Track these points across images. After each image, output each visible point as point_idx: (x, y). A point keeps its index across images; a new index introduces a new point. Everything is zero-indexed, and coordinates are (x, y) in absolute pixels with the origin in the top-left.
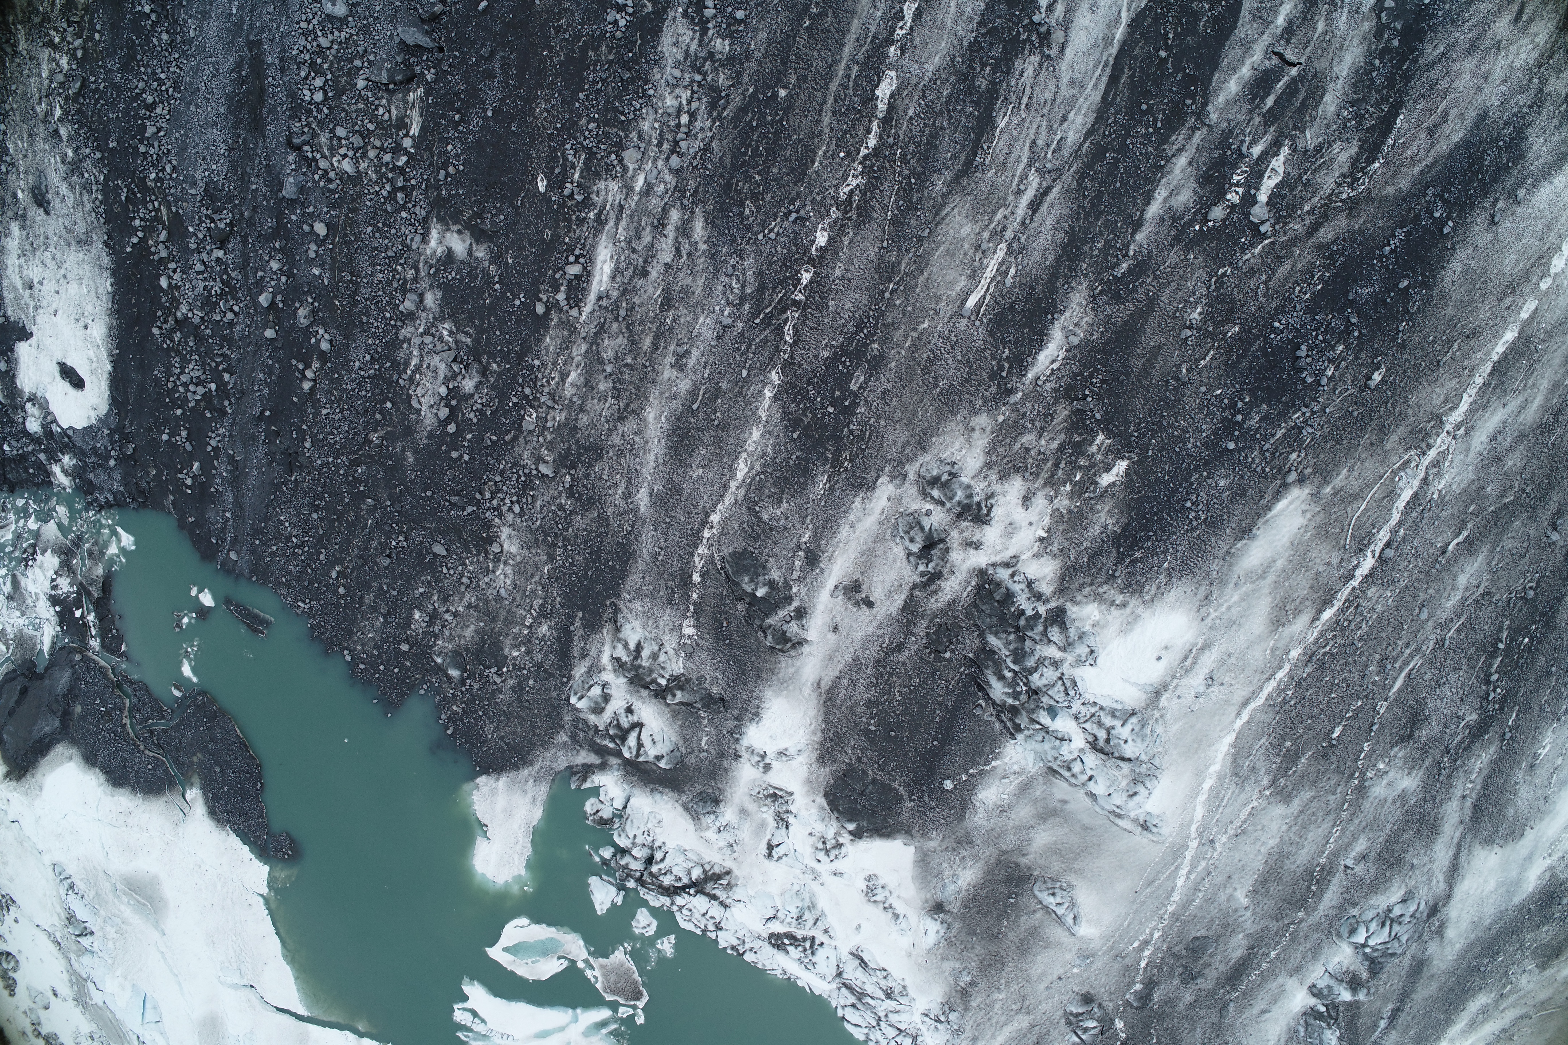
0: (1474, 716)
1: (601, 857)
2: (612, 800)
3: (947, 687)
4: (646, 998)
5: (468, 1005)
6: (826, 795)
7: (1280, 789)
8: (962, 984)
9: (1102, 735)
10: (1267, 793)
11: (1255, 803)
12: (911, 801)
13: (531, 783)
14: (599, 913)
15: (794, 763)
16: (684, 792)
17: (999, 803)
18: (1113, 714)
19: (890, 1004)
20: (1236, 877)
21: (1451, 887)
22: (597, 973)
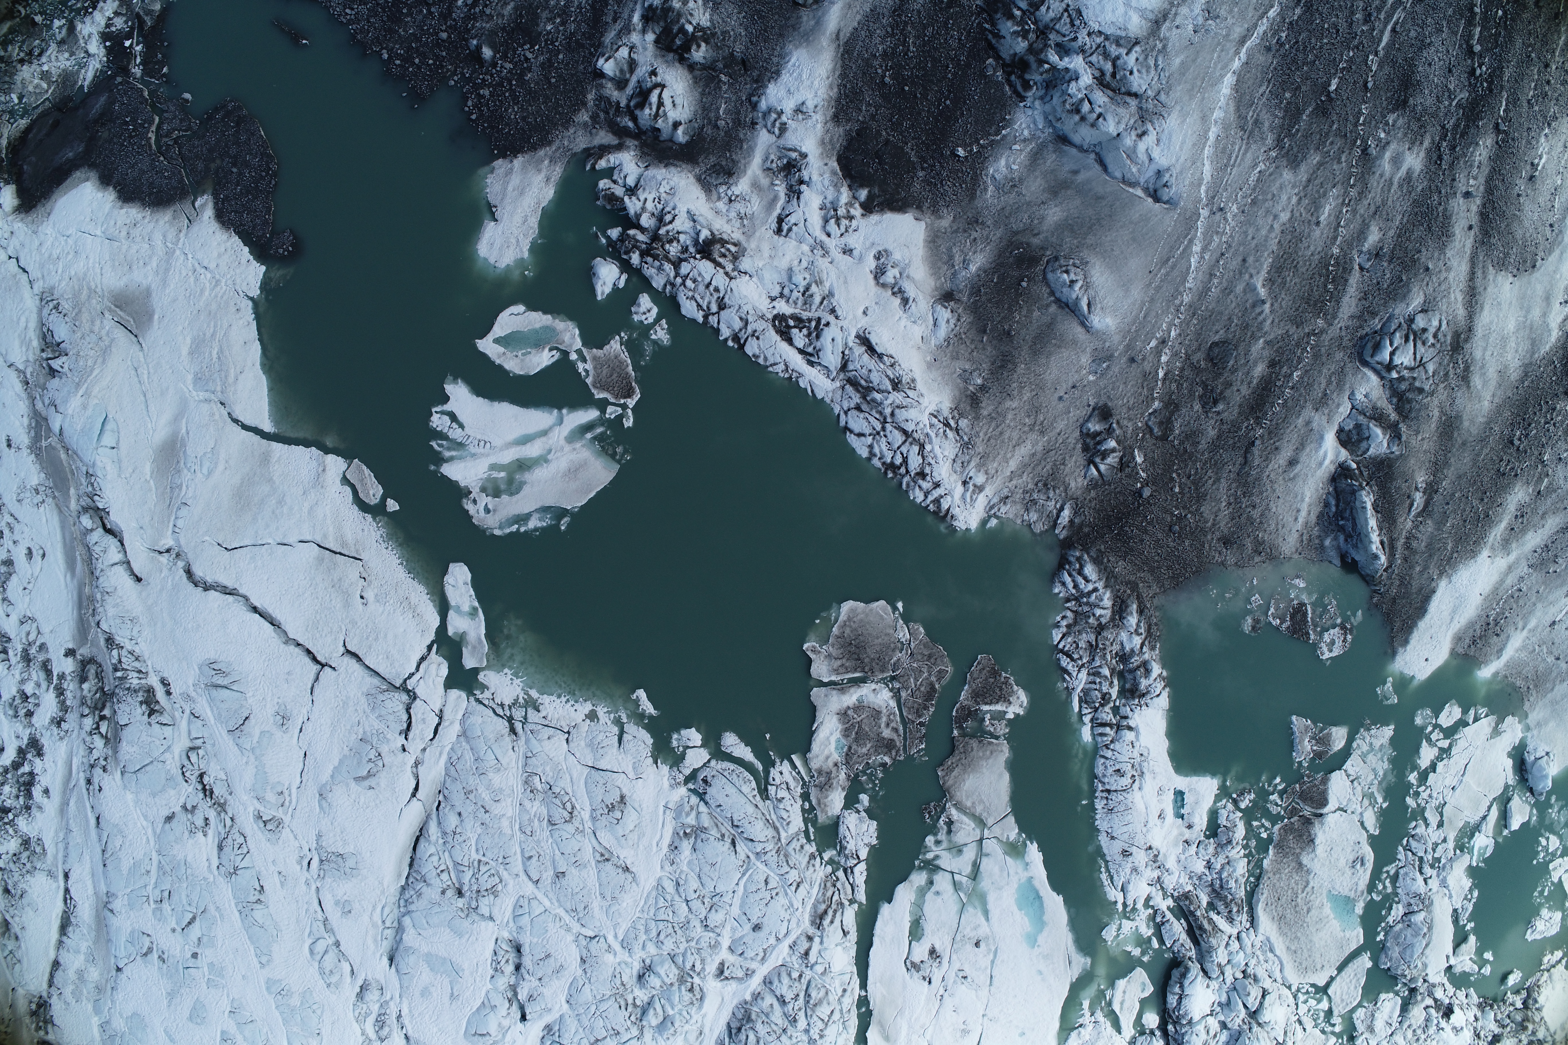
0: (1465, 95)
1: (608, 238)
2: (625, 177)
3: (960, 39)
4: (637, 397)
5: (447, 407)
6: (839, 161)
7: (1285, 151)
8: (971, 388)
9: (1108, 67)
10: (1273, 154)
11: (1261, 166)
12: (923, 169)
13: (546, 162)
14: (599, 298)
15: (810, 123)
16: (698, 163)
17: (1009, 176)
18: (1118, 42)
19: (896, 397)
20: (1251, 260)
21: (1471, 316)
22: (589, 366)
